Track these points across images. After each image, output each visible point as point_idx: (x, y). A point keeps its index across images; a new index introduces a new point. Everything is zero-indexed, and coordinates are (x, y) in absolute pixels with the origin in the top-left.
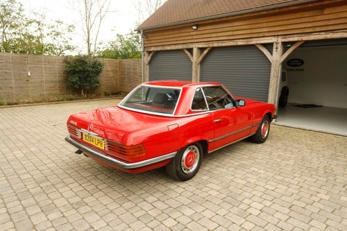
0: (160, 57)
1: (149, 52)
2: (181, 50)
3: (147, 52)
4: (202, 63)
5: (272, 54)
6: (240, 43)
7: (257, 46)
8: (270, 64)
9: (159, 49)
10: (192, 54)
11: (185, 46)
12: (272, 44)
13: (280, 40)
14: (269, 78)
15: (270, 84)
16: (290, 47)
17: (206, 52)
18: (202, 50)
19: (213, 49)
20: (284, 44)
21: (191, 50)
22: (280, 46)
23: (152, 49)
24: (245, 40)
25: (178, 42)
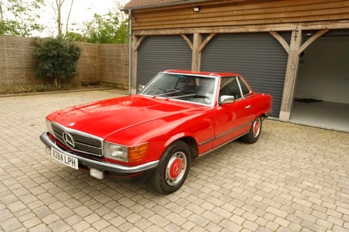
0: (151, 42)
1: (138, 37)
2: (179, 36)
3: (135, 36)
4: (203, 51)
5: (289, 43)
6: (252, 29)
7: (272, 33)
8: (288, 55)
9: (151, 33)
10: (192, 41)
11: (183, 31)
12: (289, 32)
13: (300, 27)
14: (286, 70)
15: (286, 78)
16: (310, 37)
17: (209, 38)
18: (204, 36)
19: (218, 35)
20: (304, 32)
21: (190, 36)
22: (299, 34)
23: (142, 33)
24: (257, 27)
25: (176, 26)
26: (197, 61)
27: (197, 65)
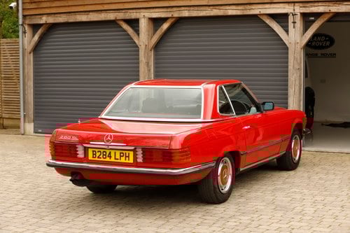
0: (58, 37)
1: (35, 27)
2: (113, 23)
3: (29, 25)
4: (157, 47)
5: (287, 31)
6: (232, 11)
7: (261, 17)
8: (287, 48)
9: (62, 19)
10: (137, 32)
11: (120, 15)
12: (286, 16)
13: (299, 9)
14: (287, 72)
15: (290, 83)
16: (313, 21)
17: (165, 26)
18: (156, 22)
19: (180, 20)
20: (304, 15)
21: (134, 23)
22: (298, 19)
23: (44, 20)
24: (240, 8)
25: (106, 7)
26: (148, 64)
27: (149, 70)
